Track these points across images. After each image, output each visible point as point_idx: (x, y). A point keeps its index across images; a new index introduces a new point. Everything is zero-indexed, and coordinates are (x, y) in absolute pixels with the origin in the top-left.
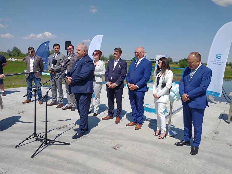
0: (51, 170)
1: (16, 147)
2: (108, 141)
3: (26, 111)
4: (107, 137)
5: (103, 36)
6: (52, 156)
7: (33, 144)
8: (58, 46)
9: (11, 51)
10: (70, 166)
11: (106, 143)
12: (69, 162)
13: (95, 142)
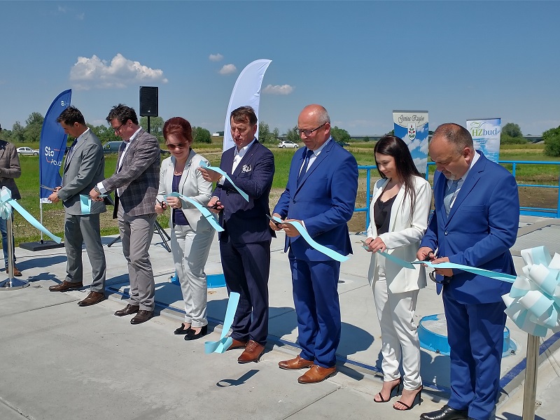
9: (24, 125)
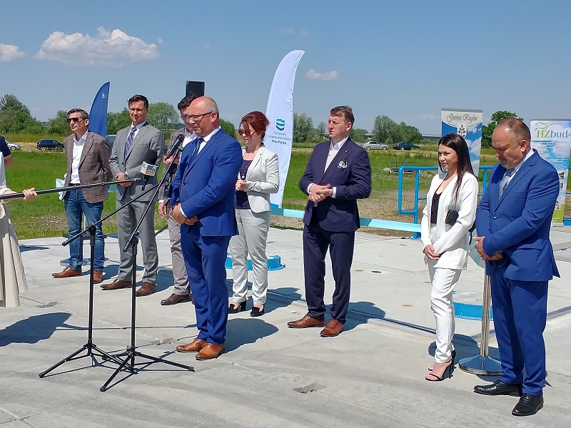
0: (129, 420)
1: (42, 376)
2: (288, 375)
3: (60, 301)
4: (288, 368)
5: (303, 52)
6: (131, 396)
7: (86, 373)
8: (141, 102)
10: (176, 415)
11: (282, 379)
12: (173, 408)
13: (252, 376)
